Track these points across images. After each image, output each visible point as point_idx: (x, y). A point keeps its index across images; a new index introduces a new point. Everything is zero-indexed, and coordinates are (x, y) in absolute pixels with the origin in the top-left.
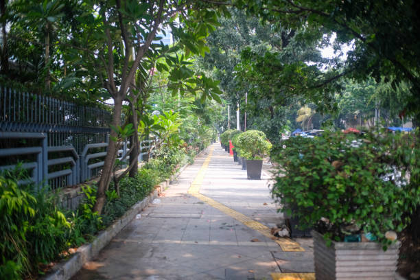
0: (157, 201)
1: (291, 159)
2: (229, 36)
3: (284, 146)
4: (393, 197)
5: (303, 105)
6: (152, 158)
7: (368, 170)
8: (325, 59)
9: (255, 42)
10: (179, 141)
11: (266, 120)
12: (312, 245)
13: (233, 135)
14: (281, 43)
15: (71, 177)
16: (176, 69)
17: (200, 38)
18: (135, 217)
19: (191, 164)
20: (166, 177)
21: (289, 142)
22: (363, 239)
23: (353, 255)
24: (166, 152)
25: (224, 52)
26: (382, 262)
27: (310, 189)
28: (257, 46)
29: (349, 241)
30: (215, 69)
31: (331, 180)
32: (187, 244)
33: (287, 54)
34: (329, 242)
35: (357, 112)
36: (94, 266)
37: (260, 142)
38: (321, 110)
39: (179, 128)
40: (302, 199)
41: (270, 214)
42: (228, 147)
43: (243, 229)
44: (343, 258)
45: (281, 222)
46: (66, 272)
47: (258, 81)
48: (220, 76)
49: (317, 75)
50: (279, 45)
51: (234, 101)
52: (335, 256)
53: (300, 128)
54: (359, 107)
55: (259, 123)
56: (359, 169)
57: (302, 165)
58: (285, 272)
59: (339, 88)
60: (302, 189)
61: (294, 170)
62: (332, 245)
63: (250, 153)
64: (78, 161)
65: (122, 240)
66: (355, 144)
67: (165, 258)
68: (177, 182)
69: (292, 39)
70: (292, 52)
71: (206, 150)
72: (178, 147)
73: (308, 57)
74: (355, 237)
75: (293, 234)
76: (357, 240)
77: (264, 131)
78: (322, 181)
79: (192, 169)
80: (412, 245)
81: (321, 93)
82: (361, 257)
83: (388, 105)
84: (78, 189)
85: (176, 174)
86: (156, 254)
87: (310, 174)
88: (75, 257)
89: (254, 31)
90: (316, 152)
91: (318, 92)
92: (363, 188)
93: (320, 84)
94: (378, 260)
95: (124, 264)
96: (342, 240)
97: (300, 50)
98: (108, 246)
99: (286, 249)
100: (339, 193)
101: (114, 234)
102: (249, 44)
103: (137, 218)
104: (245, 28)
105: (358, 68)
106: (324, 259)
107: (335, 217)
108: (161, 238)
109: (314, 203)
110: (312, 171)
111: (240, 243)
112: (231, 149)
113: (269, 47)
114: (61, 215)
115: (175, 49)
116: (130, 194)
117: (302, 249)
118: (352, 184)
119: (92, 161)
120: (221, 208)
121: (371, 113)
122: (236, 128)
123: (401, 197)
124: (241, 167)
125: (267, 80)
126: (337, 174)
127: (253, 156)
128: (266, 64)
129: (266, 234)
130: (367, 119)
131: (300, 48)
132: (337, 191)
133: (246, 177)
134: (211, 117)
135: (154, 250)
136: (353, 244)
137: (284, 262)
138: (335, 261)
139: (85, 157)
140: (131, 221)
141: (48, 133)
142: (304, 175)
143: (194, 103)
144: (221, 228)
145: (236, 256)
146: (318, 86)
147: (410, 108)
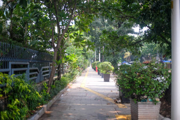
0: (68, 90)
1: (123, 72)
2: (97, 23)
3: (119, 68)
4: (158, 85)
5: (127, 51)
6: (65, 73)
7: (149, 76)
8: (136, 32)
9: (107, 26)
10: (76, 66)
11: (111, 57)
12: (130, 106)
13: (98, 64)
14: (118, 26)
15: (37, 80)
16: (77, 38)
17: (86, 25)
18: (61, 96)
19: (80, 76)
20: (71, 80)
21: (121, 67)
22: (148, 101)
23: (144, 106)
24: (71, 70)
25: (94, 29)
26: (154, 109)
27: (129, 83)
28: (108, 27)
29: (143, 101)
30: (90, 36)
31: (136, 80)
32: (83, 105)
33: (120, 30)
34: (136, 102)
35: (149, 54)
36: (49, 112)
37: (109, 66)
38: (134, 54)
39: (77, 61)
40: (126, 86)
41: (114, 95)
42: (95, 68)
43: (103, 100)
44: (141, 107)
45: (118, 97)
46: (40, 114)
47: (109, 42)
48: (92, 39)
49: (132, 40)
50: (117, 27)
51: (98, 49)
52: (138, 106)
53: (126, 61)
54: (150, 52)
55: (108, 59)
56: (146, 76)
57: (126, 74)
58: (120, 114)
59: (141, 45)
60: (126, 83)
61: (124, 76)
62: (137, 103)
63: (105, 71)
64: (39, 73)
65: (57, 103)
66: (145, 67)
67: (75, 110)
68: (75, 83)
69: (123, 24)
70: (122, 30)
71: (86, 70)
72: (76, 69)
73: (129, 32)
74: (145, 100)
75: (123, 102)
76: (146, 101)
77: (111, 62)
78: (133, 80)
79: (81, 78)
80: (167, 105)
81: (134, 47)
82: (147, 107)
83: (162, 51)
84: (40, 84)
85: (75, 79)
86: (71, 109)
87: (129, 77)
88: (42, 109)
89: (107, 20)
90: (131, 70)
91: (133, 47)
92: (147, 82)
93: (133, 44)
94: (153, 108)
95: (60, 112)
96: (141, 101)
97: (126, 29)
98: (53, 106)
99: (120, 107)
100: (139, 84)
101: (54, 102)
102: (104, 26)
103: (62, 96)
104: (103, 19)
105: (148, 38)
106: (134, 108)
107: (138, 92)
108: (72, 103)
109: (131, 87)
110: (130, 76)
111: (103, 105)
112: (97, 70)
113: (113, 28)
114: (37, 93)
115: (77, 30)
116: (59, 86)
117: (126, 107)
118: (143, 81)
119: (44, 74)
120: (94, 92)
121: (155, 55)
122: (99, 60)
123: (160, 85)
124: (101, 77)
125: (113, 42)
126: (138, 77)
127: (106, 72)
128: (112, 36)
129: (112, 102)
130: (154, 57)
131: (126, 28)
132: (138, 83)
133: (104, 81)
134: (88, 56)
135: (70, 107)
136: (144, 102)
137: (119, 111)
138: (138, 108)
139: (42, 72)
140: (60, 97)
141: (30, 62)
142: (127, 78)
143: (83, 51)
144: (95, 100)
145: (101, 109)
146: (132, 45)
147: (167, 54)
